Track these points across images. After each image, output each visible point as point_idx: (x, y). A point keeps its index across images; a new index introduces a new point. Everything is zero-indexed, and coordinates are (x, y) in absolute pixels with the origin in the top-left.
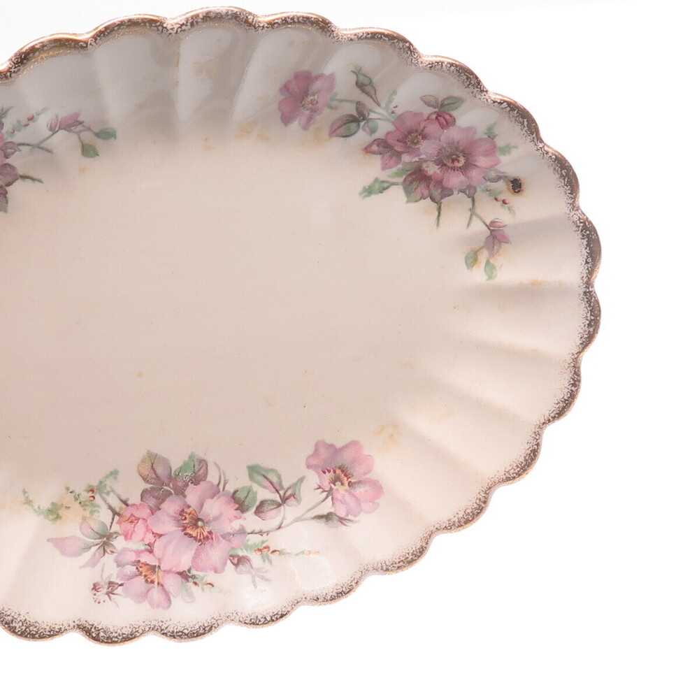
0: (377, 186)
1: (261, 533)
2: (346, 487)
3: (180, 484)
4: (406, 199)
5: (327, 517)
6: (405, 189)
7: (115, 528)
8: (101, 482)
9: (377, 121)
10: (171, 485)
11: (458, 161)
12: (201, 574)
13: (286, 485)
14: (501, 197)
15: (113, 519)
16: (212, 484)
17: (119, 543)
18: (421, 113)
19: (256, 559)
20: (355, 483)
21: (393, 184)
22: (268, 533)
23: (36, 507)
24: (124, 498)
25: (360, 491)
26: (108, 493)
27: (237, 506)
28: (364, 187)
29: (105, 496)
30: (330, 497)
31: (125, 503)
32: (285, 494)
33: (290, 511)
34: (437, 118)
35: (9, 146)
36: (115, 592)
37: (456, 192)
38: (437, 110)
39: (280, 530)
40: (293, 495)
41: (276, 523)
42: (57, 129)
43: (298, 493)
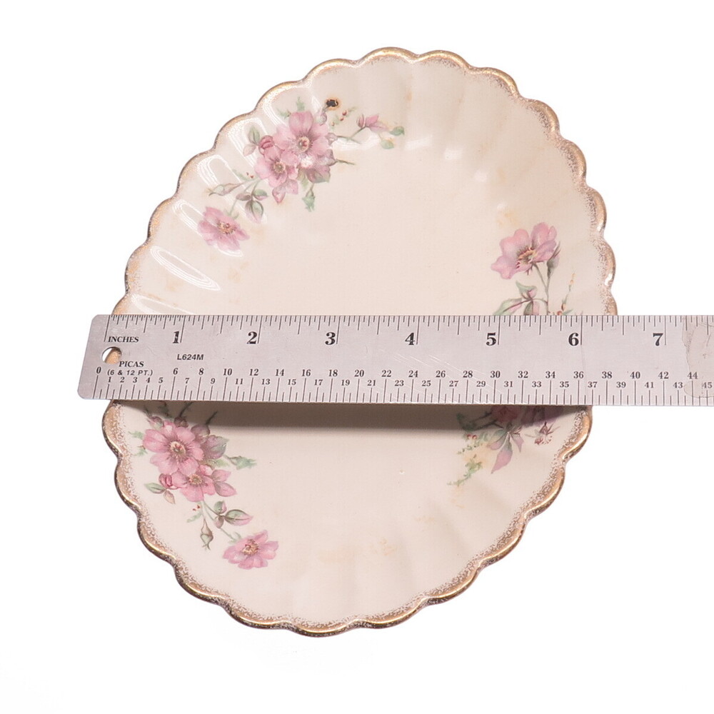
0: (308, 200)
2: (534, 251)
4: (325, 183)
5: (550, 266)
6: (318, 182)
7: (504, 424)
9: (256, 189)
11: (305, 141)
13: (520, 296)
14: (341, 116)
15: (497, 425)
18: (258, 158)
20: (533, 245)
21: (311, 189)
22: (548, 312)
23: (465, 478)
24: (484, 415)
25: (539, 241)
26: (475, 425)
28: (306, 208)
29: (476, 428)
30: (537, 264)
31: (488, 414)
32: (525, 298)
33: (539, 295)
34: (264, 148)
36: (548, 428)
37: (331, 148)
39: (549, 303)
40: (528, 292)
41: (542, 305)
43: (527, 289)
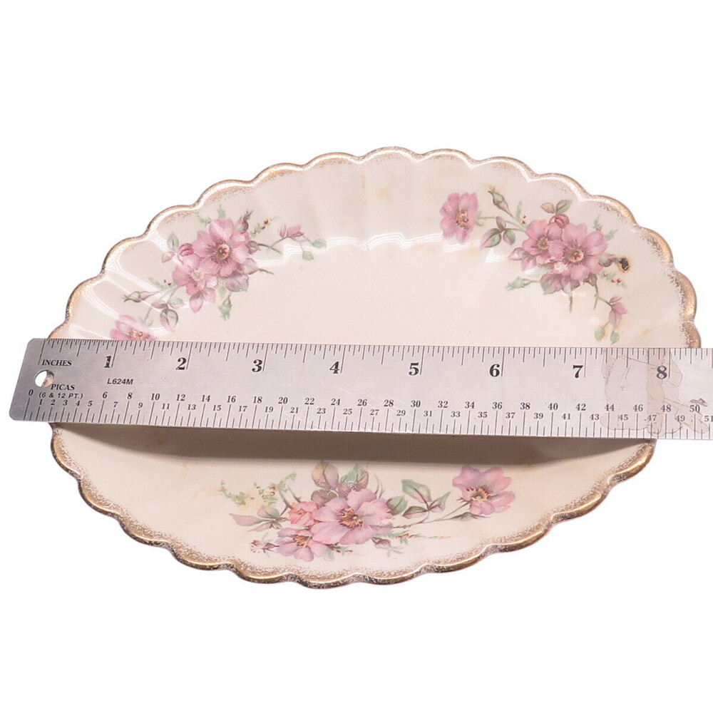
0: (519, 283)
1: (404, 527)
2: (486, 499)
3: (345, 489)
4: (543, 292)
5: (463, 516)
6: (542, 285)
7: (286, 515)
8: (282, 482)
9: (513, 231)
10: (337, 490)
11: (579, 256)
12: (345, 546)
13: (433, 500)
14: (615, 278)
15: (285, 510)
16: (371, 493)
17: (285, 525)
18: (545, 220)
19: (395, 542)
20: (493, 497)
21: (532, 282)
22: (410, 526)
23: (228, 493)
24: (297, 496)
25: (496, 500)
26: (286, 491)
27: (389, 510)
28: (509, 284)
29: (283, 492)
30: (469, 505)
31: (298, 500)
32: (432, 504)
33: (432, 515)
34: (555, 221)
35: (252, 244)
36: (270, 549)
37: (581, 283)
38: (554, 214)
39: (421, 524)
40: (439, 506)
41: (419, 520)
42: (285, 236)
43: (442, 504)
